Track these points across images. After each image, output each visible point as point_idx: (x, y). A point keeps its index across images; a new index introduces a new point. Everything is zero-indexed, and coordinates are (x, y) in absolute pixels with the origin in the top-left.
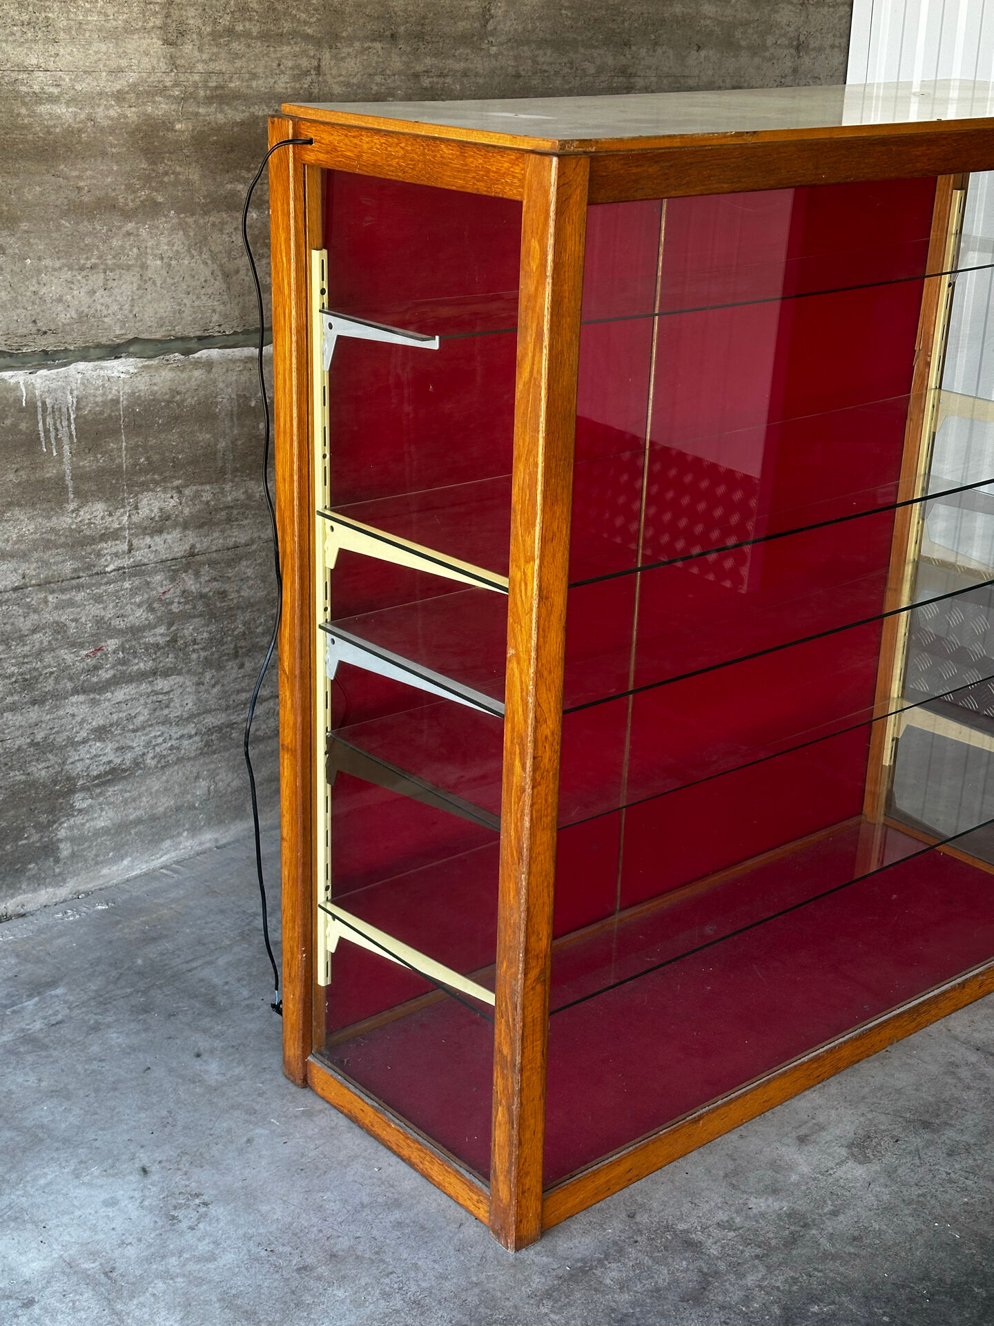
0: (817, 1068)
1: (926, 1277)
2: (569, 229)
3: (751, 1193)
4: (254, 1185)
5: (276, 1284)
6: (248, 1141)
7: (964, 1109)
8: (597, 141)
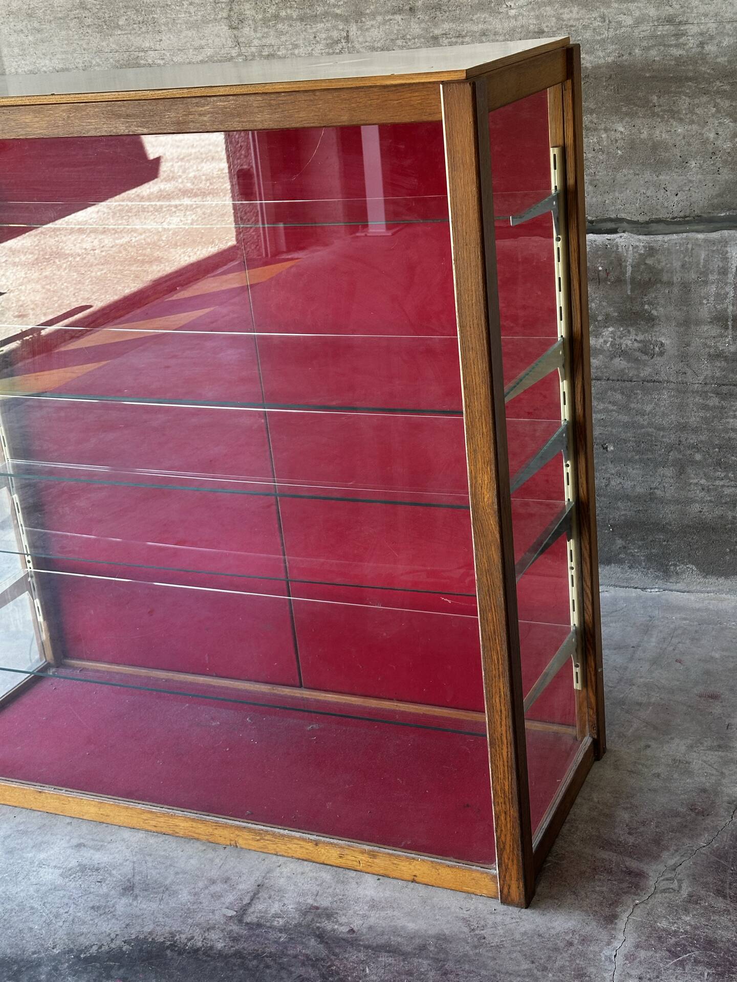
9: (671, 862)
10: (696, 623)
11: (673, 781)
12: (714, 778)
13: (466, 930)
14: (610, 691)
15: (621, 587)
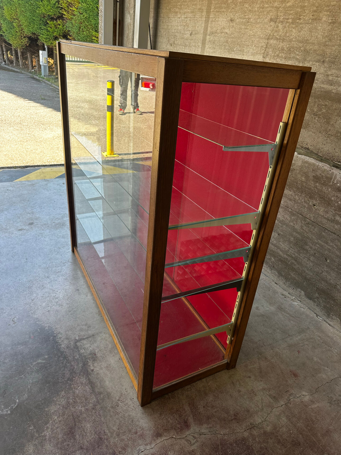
9: (203, 431)
10: (322, 341)
11: (242, 398)
12: (257, 408)
13: (117, 398)
14: (262, 346)
15: (311, 310)
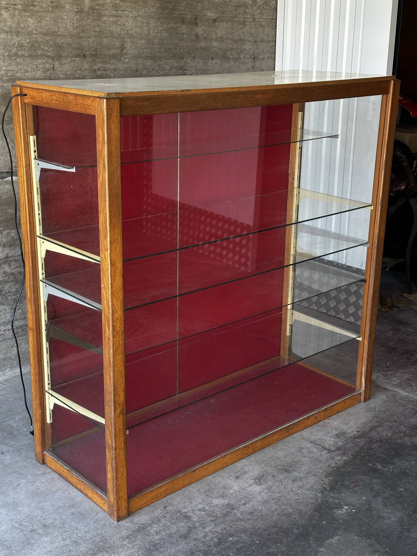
0: (246, 450)
1: (276, 526)
2: (113, 126)
3: (214, 497)
4: (18, 501)
5: (21, 536)
6: (18, 484)
7: (302, 465)
8: (123, 93)
